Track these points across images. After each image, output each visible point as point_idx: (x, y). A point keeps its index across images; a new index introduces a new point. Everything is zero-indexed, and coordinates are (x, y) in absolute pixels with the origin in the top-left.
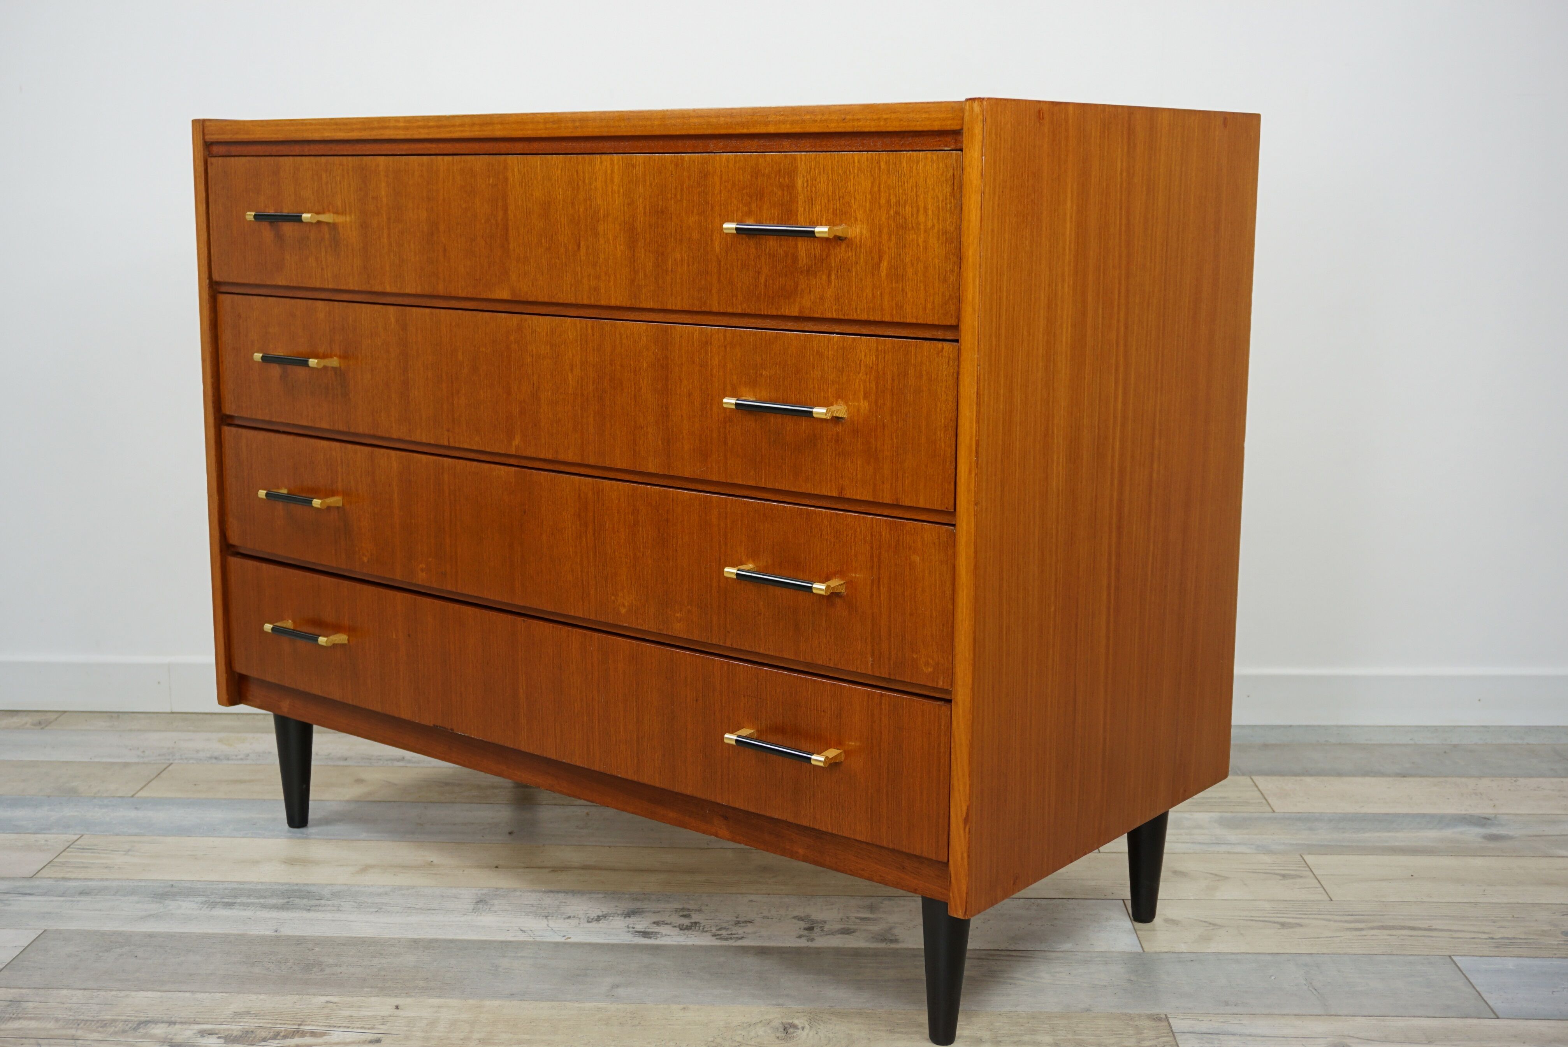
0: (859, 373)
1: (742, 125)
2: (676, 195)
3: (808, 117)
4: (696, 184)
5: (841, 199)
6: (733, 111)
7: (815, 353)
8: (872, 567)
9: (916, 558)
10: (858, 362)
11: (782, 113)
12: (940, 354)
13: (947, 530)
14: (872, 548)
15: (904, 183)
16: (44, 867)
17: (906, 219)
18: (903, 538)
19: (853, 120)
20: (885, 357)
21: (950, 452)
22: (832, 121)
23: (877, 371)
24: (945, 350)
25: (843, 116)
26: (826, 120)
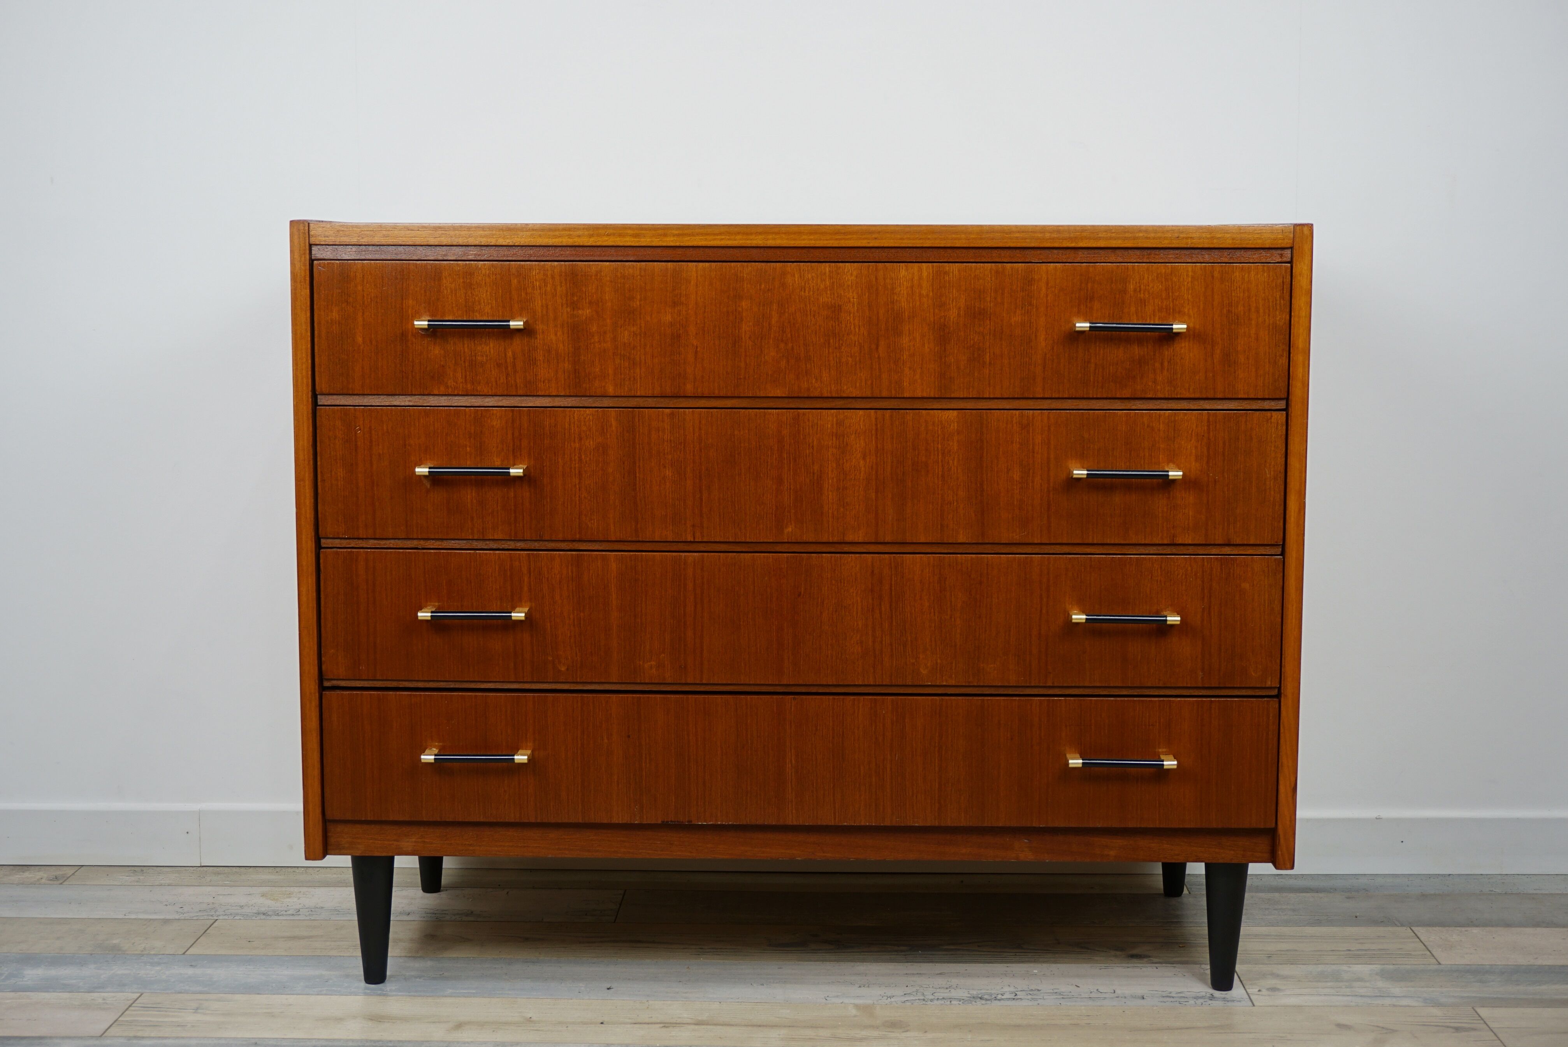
0: (1191, 441)
1: (1071, 239)
2: (995, 298)
3: (1141, 235)
4: (1019, 289)
5: (1175, 301)
6: (1060, 228)
7: (1146, 427)
8: (1203, 598)
9: (1246, 586)
10: (1190, 432)
11: (1113, 231)
12: (1270, 421)
13: (1275, 559)
14: (1203, 582)
15: (1237, 289)
16: (111, 1026)
17: (1238, 316)
18: (1234, 571)
19: (1187, 238)
20: (1216, 426)
21: (1279, 497)
22: (1165, 238)
23: (1209, 439)
24: (1273, 418)
25: (1176, 235)
26: (1160, 238)
